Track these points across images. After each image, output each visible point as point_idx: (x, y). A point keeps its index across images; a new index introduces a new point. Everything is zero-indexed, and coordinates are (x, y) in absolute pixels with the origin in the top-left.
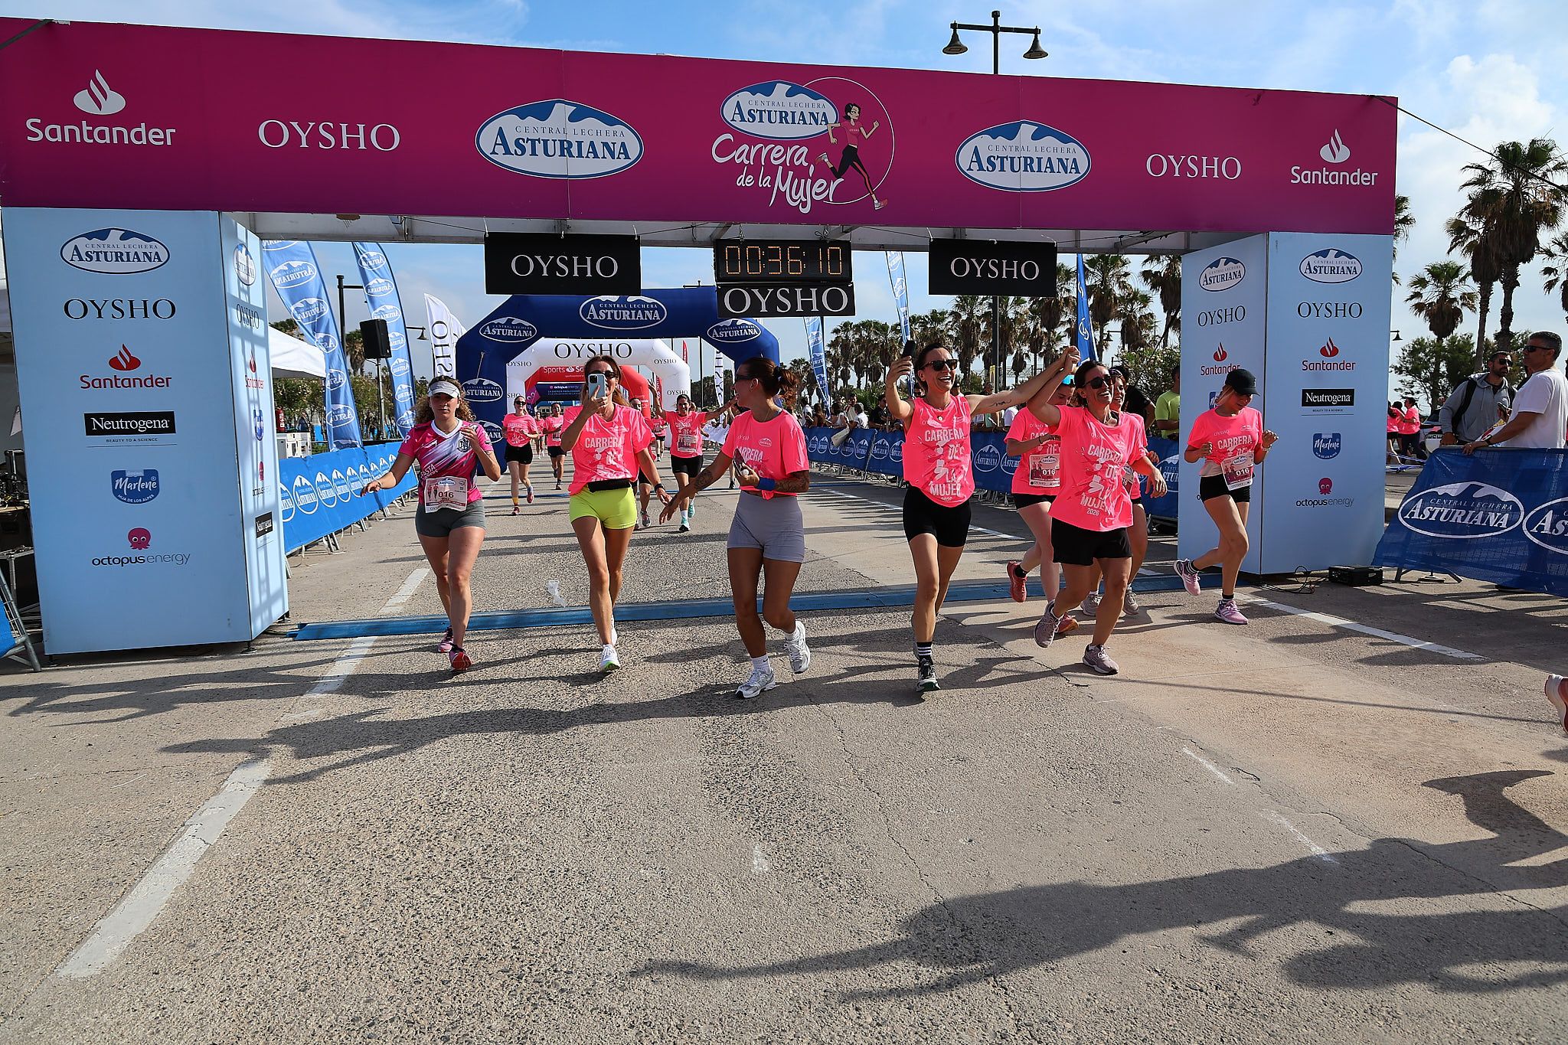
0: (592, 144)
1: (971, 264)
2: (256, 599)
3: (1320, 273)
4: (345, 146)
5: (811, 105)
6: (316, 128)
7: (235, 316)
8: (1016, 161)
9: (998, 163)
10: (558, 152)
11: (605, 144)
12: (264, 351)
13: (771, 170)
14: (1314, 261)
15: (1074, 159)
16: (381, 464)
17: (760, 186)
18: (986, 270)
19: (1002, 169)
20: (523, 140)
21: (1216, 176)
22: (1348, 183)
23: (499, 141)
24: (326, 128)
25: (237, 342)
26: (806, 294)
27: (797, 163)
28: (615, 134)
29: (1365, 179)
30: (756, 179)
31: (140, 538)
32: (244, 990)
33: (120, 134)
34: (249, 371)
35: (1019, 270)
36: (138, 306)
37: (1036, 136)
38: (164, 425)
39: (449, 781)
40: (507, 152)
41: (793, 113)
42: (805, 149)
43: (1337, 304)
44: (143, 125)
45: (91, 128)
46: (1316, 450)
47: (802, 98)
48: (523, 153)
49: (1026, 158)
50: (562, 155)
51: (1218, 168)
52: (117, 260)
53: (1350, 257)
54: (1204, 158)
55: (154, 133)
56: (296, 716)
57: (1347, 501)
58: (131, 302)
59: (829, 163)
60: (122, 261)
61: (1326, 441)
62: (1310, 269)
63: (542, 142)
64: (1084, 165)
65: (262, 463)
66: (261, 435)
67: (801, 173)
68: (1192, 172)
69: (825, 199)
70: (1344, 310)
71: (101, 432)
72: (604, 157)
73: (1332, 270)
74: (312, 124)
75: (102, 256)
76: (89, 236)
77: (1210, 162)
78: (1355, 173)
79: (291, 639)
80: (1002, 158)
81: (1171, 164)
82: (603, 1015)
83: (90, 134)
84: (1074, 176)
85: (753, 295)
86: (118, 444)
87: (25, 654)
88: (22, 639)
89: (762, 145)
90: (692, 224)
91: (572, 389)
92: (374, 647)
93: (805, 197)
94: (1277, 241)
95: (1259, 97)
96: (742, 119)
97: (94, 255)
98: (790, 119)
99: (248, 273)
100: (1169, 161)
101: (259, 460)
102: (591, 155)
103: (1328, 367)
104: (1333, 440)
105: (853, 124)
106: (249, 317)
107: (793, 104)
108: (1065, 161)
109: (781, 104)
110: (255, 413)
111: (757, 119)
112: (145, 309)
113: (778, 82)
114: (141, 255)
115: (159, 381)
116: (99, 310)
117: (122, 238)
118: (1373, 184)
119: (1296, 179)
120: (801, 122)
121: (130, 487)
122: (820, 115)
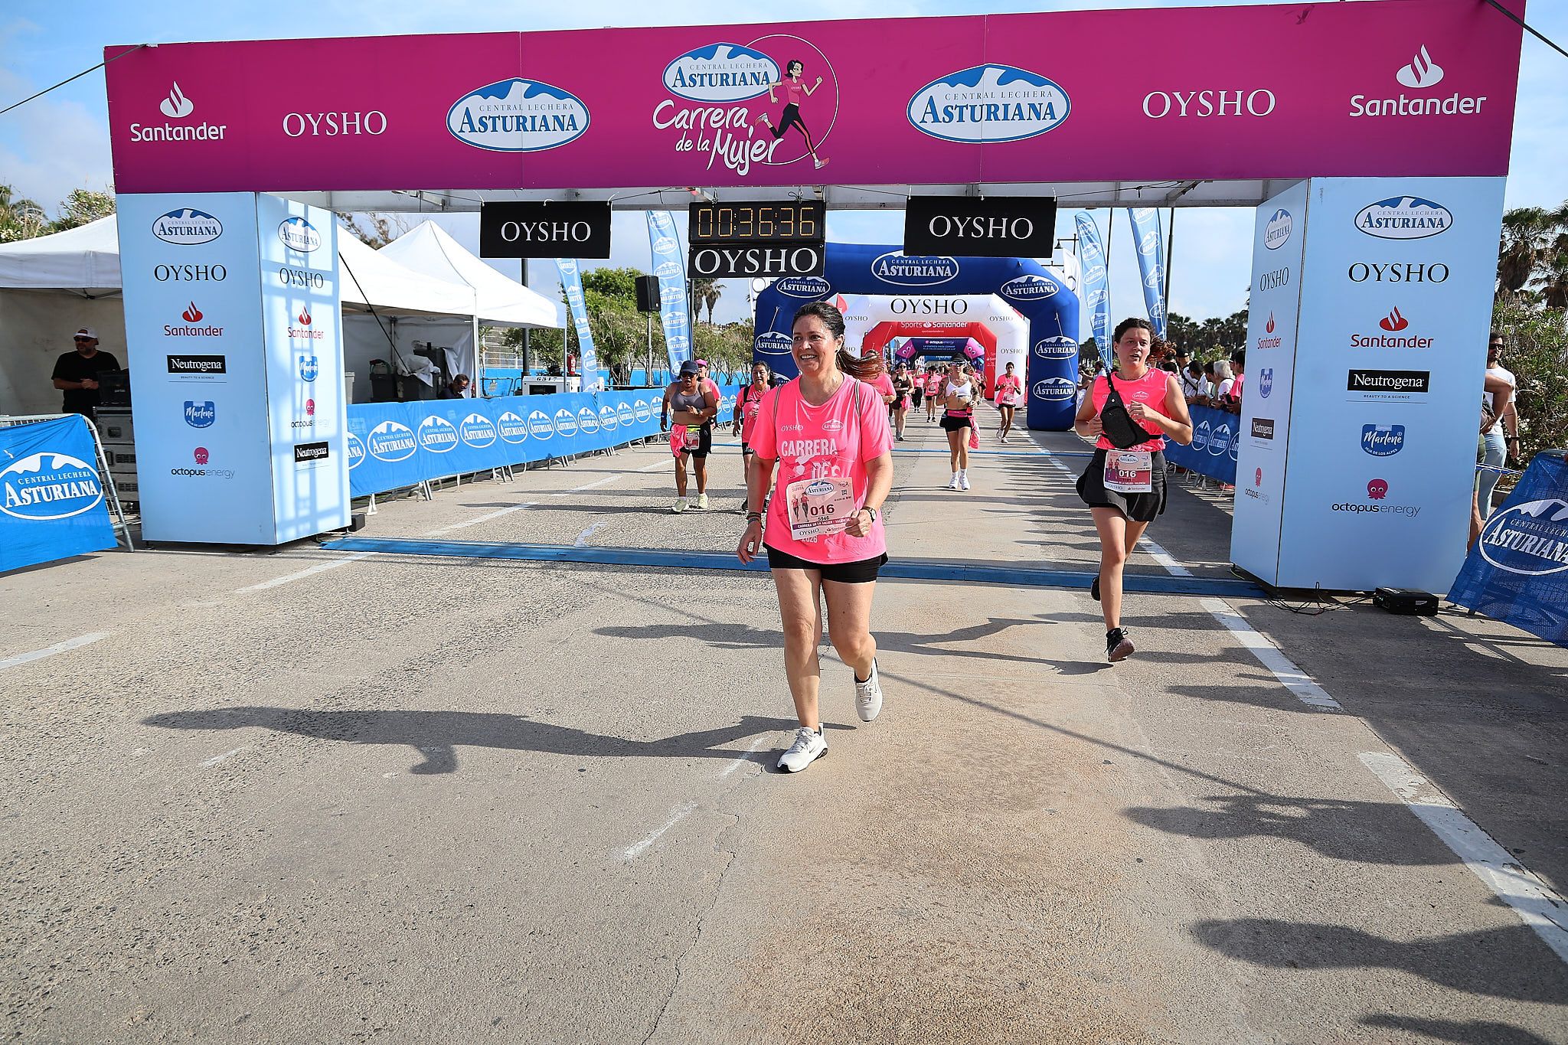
0: (544, 118)
1: (953, 223)
3: (1386, 226)
4: (345, 132)
5: (752, 65)
6: (324, 117)
7: (276, 279)
8: (978, 110)
9: (956, 113)
10: (515, 127)
11: (556, 118)
13: (710, 134)
14: (1377, 212)
15: (1050, 103)
17: (699, 150)
18: (969, 228)
19: (961, 120)
20: (486, 118)
21: (1238, 113)
22: (1438, 112)
23: (466, 121)
24: (332, 118)
25: (276, 300)
26: (776, 255)
27: (736, 125)
28: (565, 107)
29: (1465, 105)
30: (695, 144)
31: (202, 455)
33: (190, 131)
34: (297, 326)
35: (1007, 228)
36: (202, 269)
37: (1002, 81)
38: (219, 366)
40: (473, 129)
41: (734, 75)
42: (745, 111)
43: (1409, 266)
44: (205, 123)
45: (171, 129)
46: (1365, 444)
47: (743, 59)
48: (486, 130)
49: (989, 106)
50: (518, 129)
51: (1244, 103)
52: (188, 234)
53: (1434, 206)
54: (1223, 93)
55: (213, 130)
57: (1410, 510)
58: (197, 267)
59: (769, 124)
60: (192, 234)
61: (1381, 434)
62: (1370, 222)
63: (501, 118)
64: (1061, 108)
65: (311, 403)
66: (312, 377)
67: (740, 135)
68: (1205, 110)
69: (765, 159)
70: (1421, 273)
71: (178, 370)
72: (554, 130)
73: (1405, 223)
74: (321, 115)
75: (178, 231)
76: (170, 215)
77: (1230, 97)
78: (1450, 100)
79: (320, 547)
80: (961, 108)
81: (1175, 102)
83: (171, 135)
84: (1048, 123)
85: (723, 257)
86: (189, 380)
87: (123, 538)
88: (121, 526)
89: (702, 109)
90: (661, 189)
91: (946, 344)
92: (359, 560)
93: (744, 159)
94: (1322, 189)
95: (1305, 14)
96: (684, 85)
97: (174, 230)
98: (730, 81)
99: (306, 241)
100: (1173, 100)
101: (306, 398)
102: (543, 128)
103: (1391, 343)
104: (1393, 434)
105: (795, 82)
106: (304, 279)
107: (734, 66)
108: (1038, 107)
109: (722, 67)
110: (302, 359)
111: (698, 83)
112: (206, 273)
113: (720, 45)
114: (204, 229)
115: (215, 330)
116: (177, 274)
117: (191, 217)
118: (1478, 111)
119: (1358, 111)
120: (742, 83)
121: (196, 414)
122: (762, 75)
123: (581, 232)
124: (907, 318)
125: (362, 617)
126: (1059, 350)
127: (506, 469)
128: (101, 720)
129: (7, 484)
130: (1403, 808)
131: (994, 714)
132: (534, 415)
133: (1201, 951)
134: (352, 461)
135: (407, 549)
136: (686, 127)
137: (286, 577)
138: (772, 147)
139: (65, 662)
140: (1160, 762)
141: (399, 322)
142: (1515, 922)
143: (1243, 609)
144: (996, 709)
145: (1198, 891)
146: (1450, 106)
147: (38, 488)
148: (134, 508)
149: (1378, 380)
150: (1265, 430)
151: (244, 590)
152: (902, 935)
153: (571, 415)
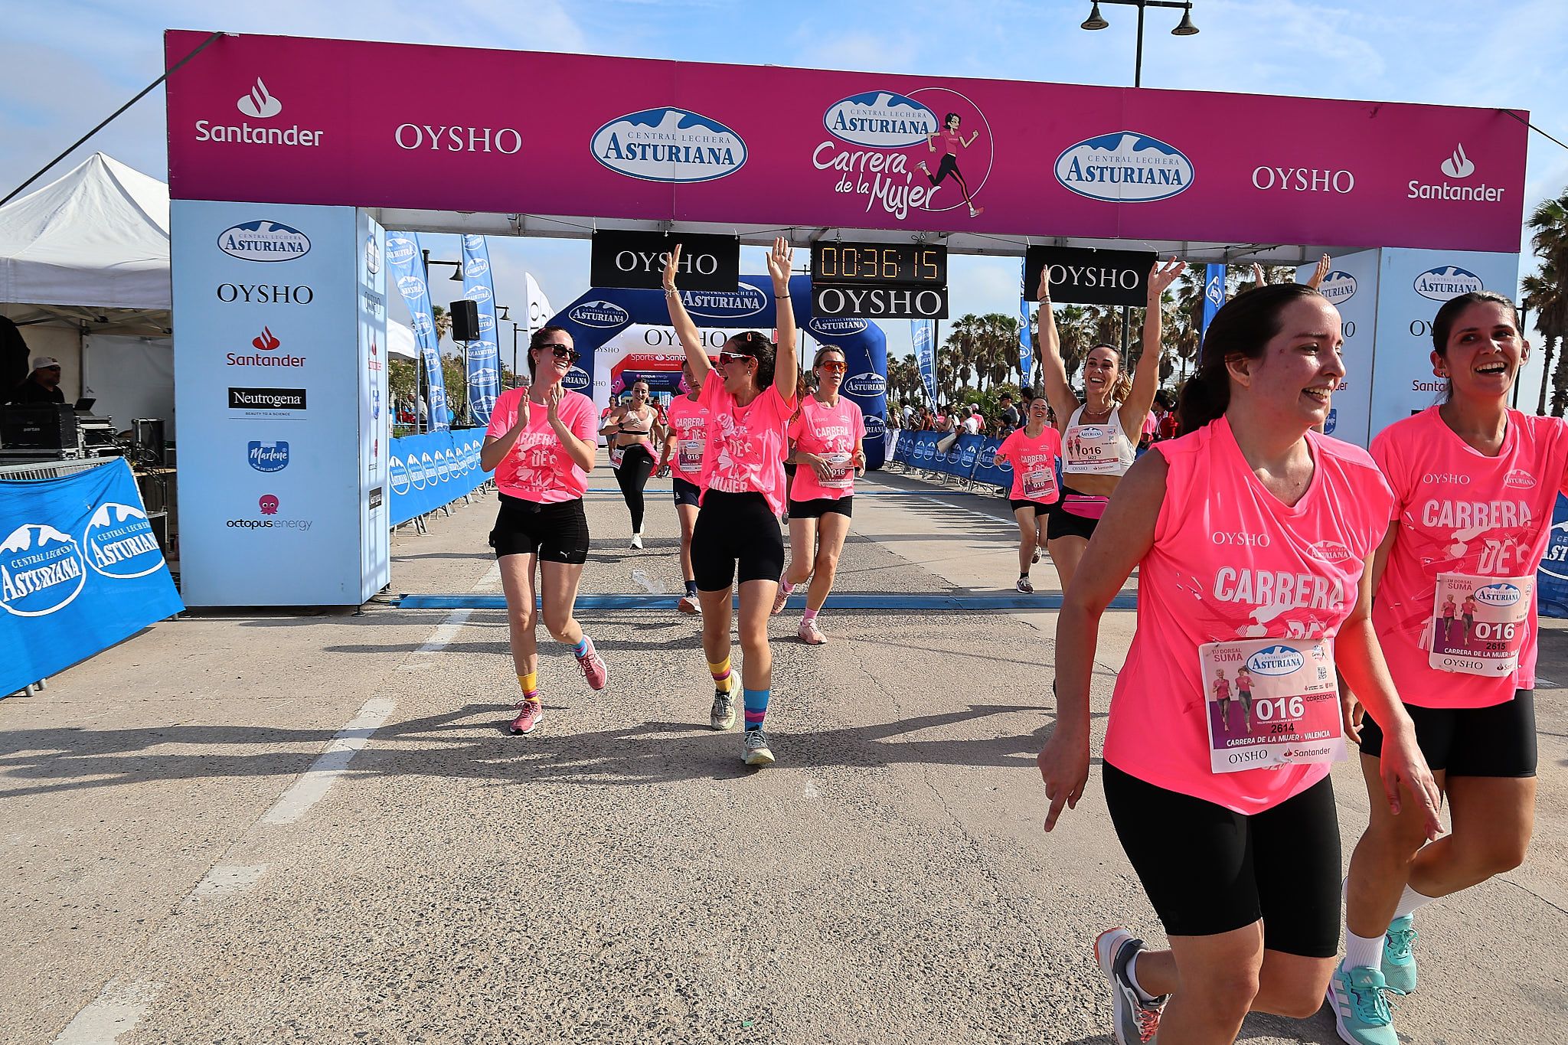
0: (699, 149)
1: (1068, 271)
2: (367, 568)
3: (1436, 290)
4: (472, 149)
5: (911, 115)
6: (446, 131)
7: (363, 302)
8: (1116, 171)
9: (1097, 173)
10: (666, 157)
11: (712, 150)
12: (383, 335)
13: (870, 177)
14: (1431, 278)
15: (1177, 170)
16: (466, 450)
17: (859, 192)
18: (1083, 278)
20: (635, 145)
21: (1326, 189)
22: (1470, 199)
23: (612, 146)
24: (456, 132)
25: (363, 326)
26: (900, 296)
27: (895, 171)
28: (721, 140)
29: (1490, 194)
30: (854, 186)
31: (269, 504)
32: (403, 840)
33: (275, 134)
34: (371, 353)
35: (1117, 279)
36: (281, 290)
37: (1138, 147)
38: (297, 402)
39: (548, 722)
40: (619, 156)
41: (894, 122)
42: (904, 157)
44: (295, 127)
45: (250, 130)
47: (903, 108)
48: (634, 157)
49: (1126, 169)
50: (670, 159)
51: (1330, 181)
52: (265, 249)
53: (1470, 275)
54: (1315, 172)
55: (307, 135)
56: (410, 667)
58: (275, 288)
59: (927, 172)
60: (270, 250)
62: (1425, 286)
63: (652, 147)
64: (1186, 175)
65: (376, 442)
66: (377, 415)
67: (898, 180)
68: (1301, 185)
69: (923, 205)
71: (242, 405)
72: (709, 163)
73: (1450, 289)
74: (443, 128)
75: (252, 245)
76: (243, 227)
77: (1321, 175)
78: (1480, 189)
79: (395, 607)
80: (1102, 169)
81: (1278, 176)
82: (676, 872)
83: (250, 135)
84: (1174, 187)
85: (847, 296)
86: (256, 417)
89: (862, 153)
90: (791, 226)
91: (659, 379)
92: (471, 617)
93: (902, 204)
94: (1390, 257)
95: (1376, 110)
96: (844, 128)
97: (246, 245)
98: (890, 127)
99: (375, 263)
100: (1276, 174)
101: (375, 438)
102: (697, 160)
105: (953, 133)
106: (373, 304)
107: (894, 114)
108: (1167, 173)
109: (882, 114)
110: (373, 393)
111: (859, 127)
112: (287, 294)
113: (881, 92)
114: (286, 245)
115: (295, 360)
116: (247, 294)
117: (271, 230)
118: (1499, 200)
119: (1414, 193)
120: (902, 131)
121: (263, 456)
122: (921, 125)
123: (707, 264)
124: (663, 351)
126: (870, 387)
136: (846, 169)
138: (930, 193)
146: (1479, 194)
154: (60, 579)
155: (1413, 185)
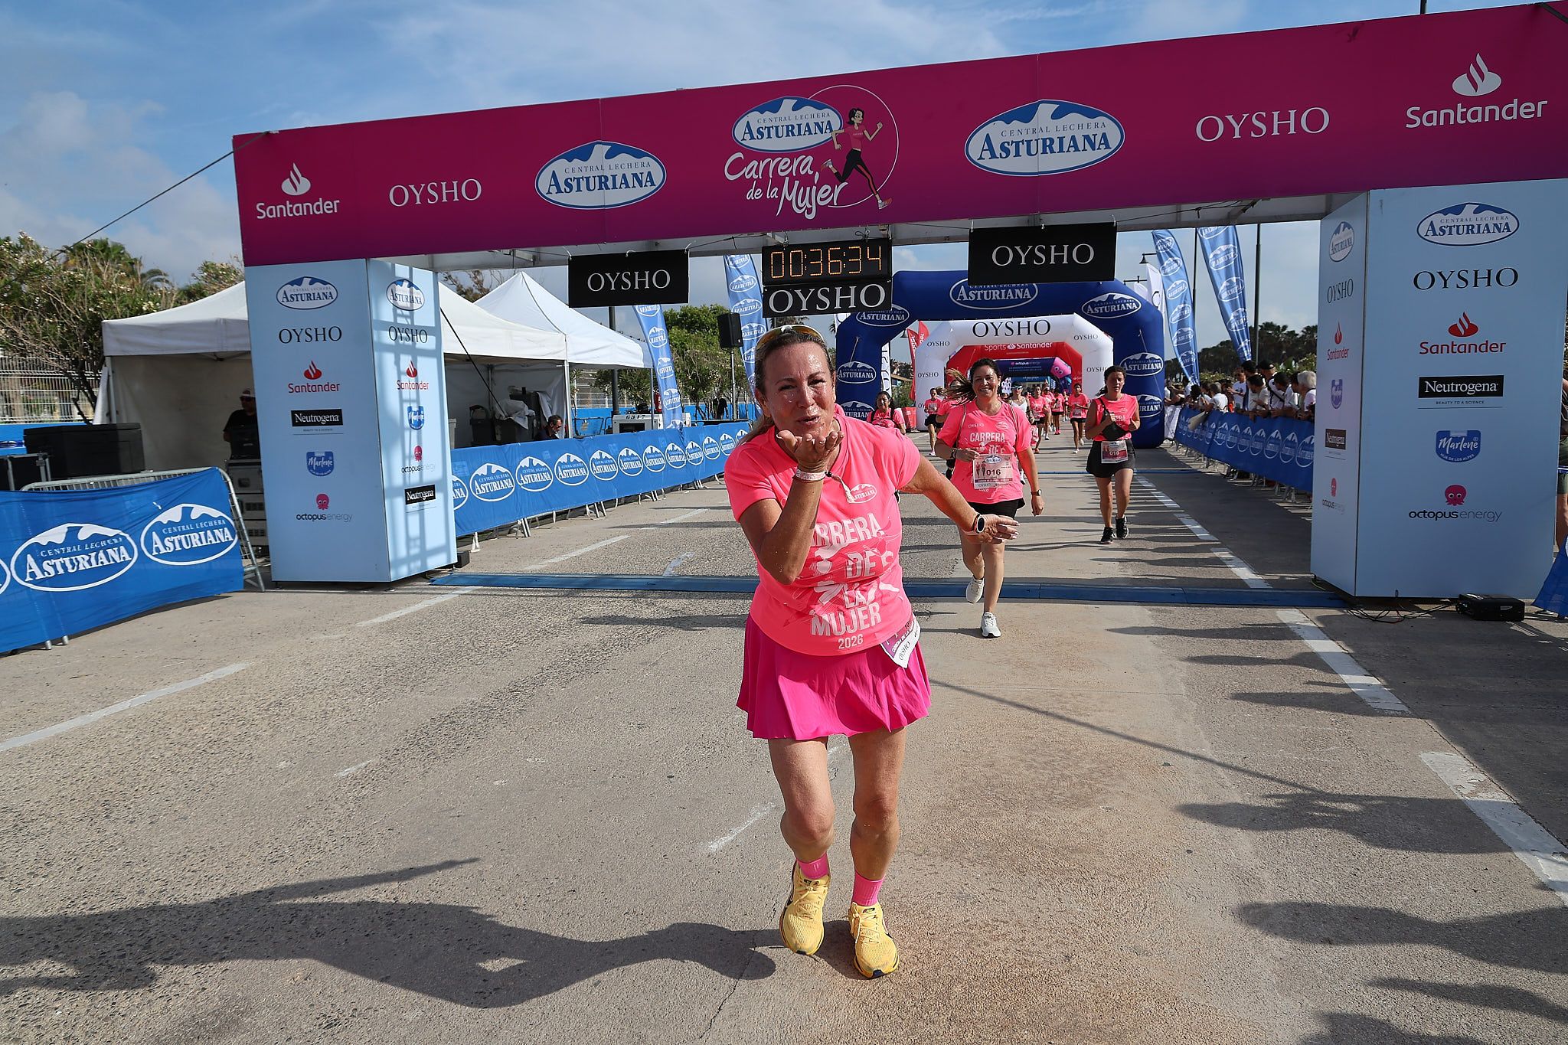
0: (624, 176)
1: (1015, 252)
2: (400, 552)
3: (1450, 234)
4: (445, 200)
5: (816, 116)
6: (426, 188)
7: (384, 336)
8: (1033, 144)
9: (1012, 148)
10: (597, 187)
11: (635, 175)
13: (778, 182)
14: (1439, 220)
15: (1104, 134)
17: (768, 197)
18: (1031, 256)
19: (1017, 154)
20: (571, 179)
21: (1292, 131)
22: (1497, 119)
23: (553, 183)
24: (433, 187)
25: (386, 356)
26: (846, 292)
27: (803, 173)
28: (643, 165)
29: (1526, 110)
30: (764, 192)
31: (323, 501)
33: (308, 207)
34: (405, 379)
35: (1070, 254)
36: (320, 331)
37: (1056, 116)
38: (337, 419)
40: (559, 191)
41: (799, 125)
42: (810, 159)
43: (1476, 272)
44: (321, 199)
45: (291, 206)
46: (1440, 451)
47: (808, 110)
48: (571, 191)
49: (1044, 140)
50: (601, 188)
51: (1298, 121)
52: (308, 300)
54: (1276, 114)
55: (328, 205)
57: (1490, 515)
58: (316, 329)
59: (834, 170)
60: (311, 300)
61: (1456, 440)
62: (1433, 230)
63: (585, 179)
64: (1115, 136)
65: (419, 449)
66: (419, 425)
67: (806, 181)
68: (1258, 131)
69: (832, 202)
70: (1489, 278)
71: (301, 424)
72: (634, 187)
73: (1470, 229)
74: (423, 185)
75: (299, 297)
76: (292, 283)
77: (1284, 117)
78: (1510, 105)
79: (430, 583)
80: (1017, 143)
81: (1228, 125)
83: (292, 212)
84: (1103, 152)
85: (796, 297)
86: (311, 432)
87: (255, 579)
88: (253, 568)
89: (769, 159)
90: (734, 235)
92: (465, 594)
93: (811, 204)
94: (1381, 201)
95: (1355, 32)
96: (752, 138)
97: (295, 297)
98: (796, 132)
99: (412, 301)
100: (1226, 123)
101: (415, 445)
102: (624, 186)
103: (1462, 349)
104: (1468, 439)
105: (857, 128)
106: (410, 335)
107: (799, 117)
108: (1092, 138)
109: (787, 119)
110: (410, 409)
111: (766, 135)
112: (324, 334)
113: (785, 99)
114: (321, 295)
115: (333, 387)
116: (298, 336)
117: (310, 284)
118: (1539, 115)
119: (1415, 122)
120: (807, 133)
121: (317, 464)
122: (825, 124)
123: (661, 279)
124: (990, 341)
125: (470, 646)
126: (1145, 367)
127: (599, 505)
128: (249, 739)
129: (154, 533)
130: (1459, 803)
131: (1060, 723)
132: (623, 453)
133: (1241, 929)
134: (457, 502)
135: (509, 583)
137: (401, 611)
138: (837, 191)
139: (214, 690)
140: (1219, 764)
141: (496, 368)
142: (1556, 904)
143: (1320, 619)
144: (1061, 718)
145: (1243, 877)
146: (1510, 112)
147: (178, 536)
148: (264, 552)
149: (1451, 386)
150: (1338, 440)
151: (364, 624)
152: (959, 916)
153: (659, 451)
154: (102, 563)
155: (1413, 113)
